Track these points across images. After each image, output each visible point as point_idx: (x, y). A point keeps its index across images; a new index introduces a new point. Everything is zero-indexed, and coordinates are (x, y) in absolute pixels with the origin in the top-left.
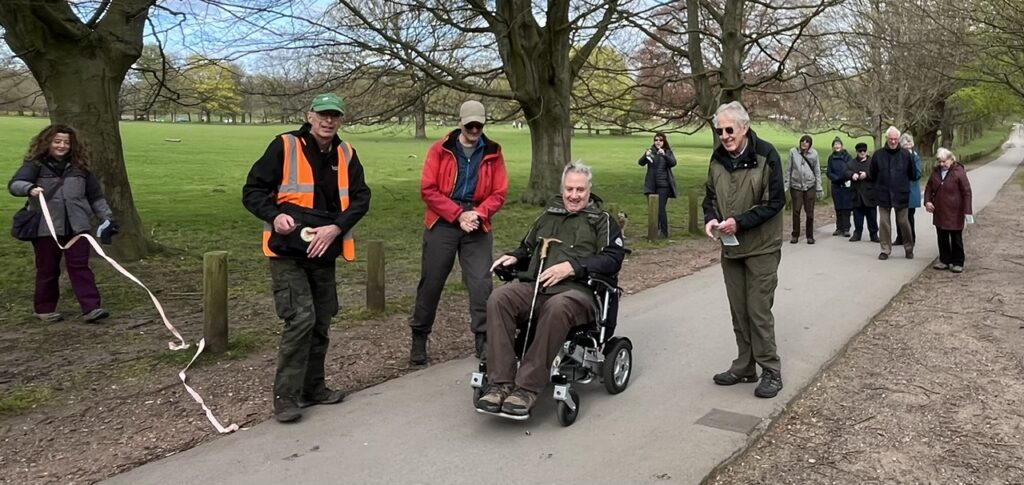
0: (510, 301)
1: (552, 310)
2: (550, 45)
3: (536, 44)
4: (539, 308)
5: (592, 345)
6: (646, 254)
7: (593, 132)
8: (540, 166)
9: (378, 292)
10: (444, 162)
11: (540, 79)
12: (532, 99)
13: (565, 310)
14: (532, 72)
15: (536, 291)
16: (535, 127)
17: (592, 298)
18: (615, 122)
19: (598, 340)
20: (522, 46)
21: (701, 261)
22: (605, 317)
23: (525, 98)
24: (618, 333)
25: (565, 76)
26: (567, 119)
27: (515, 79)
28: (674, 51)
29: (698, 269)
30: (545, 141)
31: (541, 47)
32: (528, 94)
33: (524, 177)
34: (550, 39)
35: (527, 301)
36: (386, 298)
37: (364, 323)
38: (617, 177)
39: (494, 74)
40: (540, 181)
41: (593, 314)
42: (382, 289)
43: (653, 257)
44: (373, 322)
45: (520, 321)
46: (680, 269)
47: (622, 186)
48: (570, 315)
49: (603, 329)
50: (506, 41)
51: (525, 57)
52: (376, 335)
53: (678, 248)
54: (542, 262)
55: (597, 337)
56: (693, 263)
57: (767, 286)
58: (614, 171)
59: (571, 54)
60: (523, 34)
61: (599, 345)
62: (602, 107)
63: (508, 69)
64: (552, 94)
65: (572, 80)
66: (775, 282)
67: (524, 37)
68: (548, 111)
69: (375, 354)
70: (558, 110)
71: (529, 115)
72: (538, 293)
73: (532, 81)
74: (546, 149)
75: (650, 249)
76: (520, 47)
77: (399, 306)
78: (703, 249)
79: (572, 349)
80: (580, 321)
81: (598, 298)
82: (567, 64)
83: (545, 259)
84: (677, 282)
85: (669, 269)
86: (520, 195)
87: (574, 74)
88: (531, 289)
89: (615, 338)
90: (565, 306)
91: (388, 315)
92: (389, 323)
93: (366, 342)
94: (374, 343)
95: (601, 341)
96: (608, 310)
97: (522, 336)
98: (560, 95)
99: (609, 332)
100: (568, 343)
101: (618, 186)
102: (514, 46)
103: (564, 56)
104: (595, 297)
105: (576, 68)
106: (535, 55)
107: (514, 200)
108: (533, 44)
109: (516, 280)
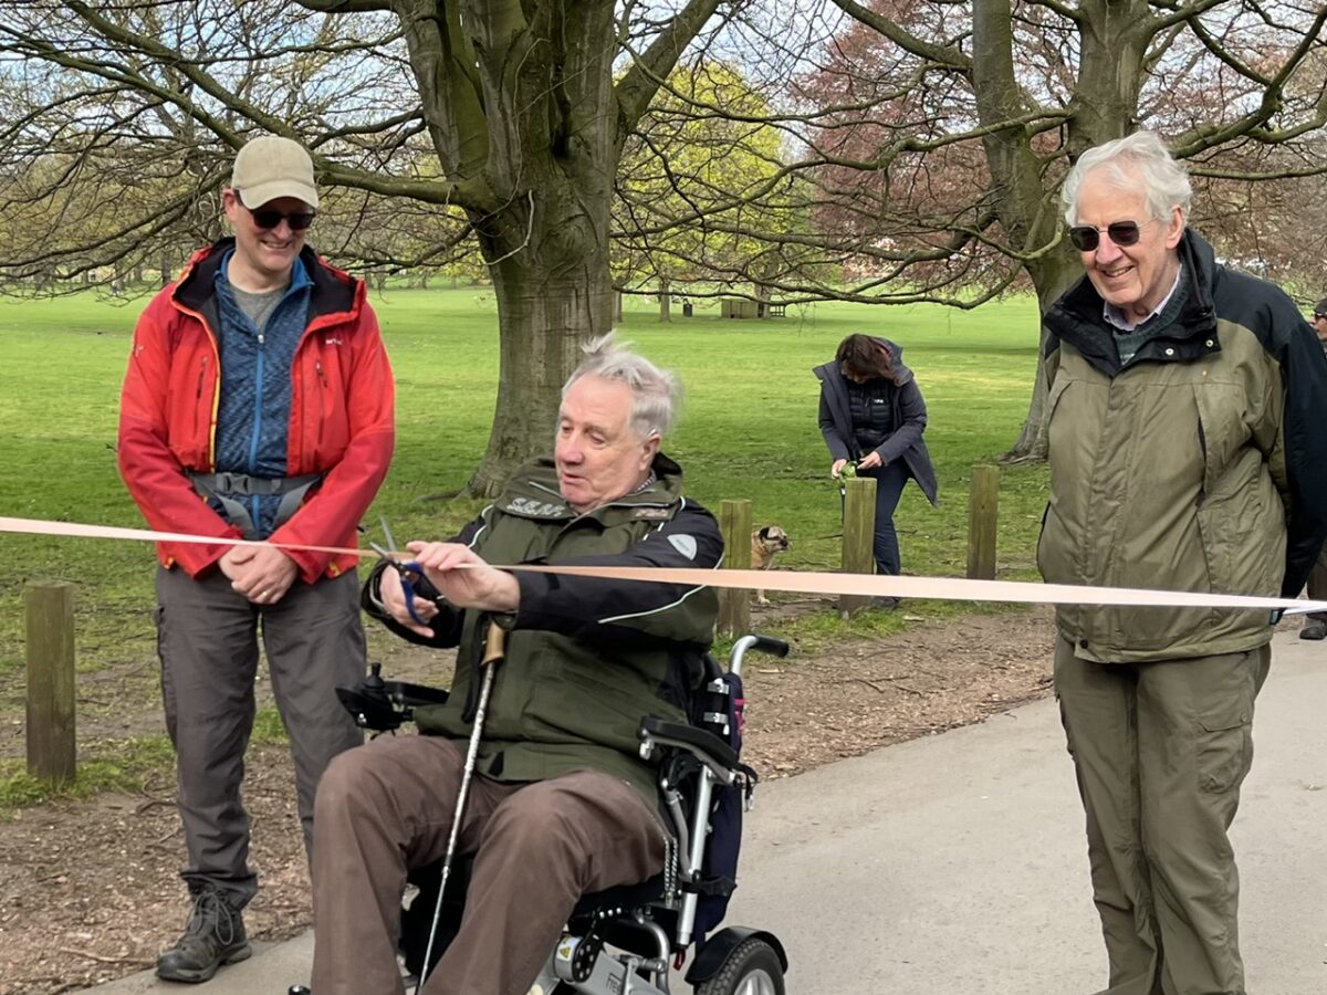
0: (389, 800)
1: (519, 835)
2: (556, 35)
3: (517, 37)
4: (476, 823)
5: (651, 950)
6: (829, 653)
7: (676, 308)
8: (523, 394)
9: (57, 730)
10: (183, 351)
11: (526, 142)
12: (501, 201)
13: (563, 836)
14: (502, 122)
15: (469, 767)
16: (508, 279)
17: (654, 803)
18: (742, 274)
19: (673, 935)
20: (476, 44)
21: (1009, 684)
22: (695, 864)
23: (485, 197)
24: (740, 915)
25: (598, 129)
26: (603, 260)
27: (455, 143)
28: (927, 58)
29: (1002, 706)
30: (538, 323)
31: (529, 44)
32: (491, 184)
33: (480, 429)
34: (557, 18)
35: (444, 799)
36: (80, 747)
37: (18, 815)
38: (747, 432)
39: (386, 138)
40: (522, 438)
41: (659, 854)
42: (67, 723)
43: (854, 664)
44: (43, 813)
45: (419, 863)
46: (942, 703)
47: (759, 456)
48: (580, 854)
49: (691, 900)
50: (431, 31)
51: (485, 80)
52: (47, 851)
53: (931, 639)
54: (489, 673)
55: (670, 922)
56: (983, 687)
57: (1223, 769)
58: (736, 416)
59: (621, 65)
60: (478, 10)
61: (676, 948)
62: (707, 228)
63: (438, 114)
64: (562, 186)
65: (619, 143)
66: (1246, 755)
67: (484, 18)
68: (549, 236)
69: (39, 907)
70: (575, 232)
71: (492, 247)
72: (475, 772)
73: (501, 146)
74: (539, 344)
75: (844, 638)
76: (471, 50)
77: (116, 772)
78: (1012, 644)
79: (584, 963)
80: (614, 872)
81: (675, 799)
82: (604, 95)
83: (498, 663)
84: (934, 745)
85: (905, 703)
86: (468, 475)
87: (624, 125)
88: (455, 757)
89: (727, 931)
90: (565, 824)
91: (84, 796)
92: (84, 819)
93: (18, 871)
94: (39, 877)
95: (684, 940)
96: (709, 839)
97: (423, 905)
98: (583, 184)
99: (713, 905)
100: (572, 943)
101: (746, 456)
102: (455, 49)
103: (600, 71)
104: (663, 796)
105: (630, 106)
106: (513, 69)
107: (451, 489)
108: (507, 34)
109: (408, 729)
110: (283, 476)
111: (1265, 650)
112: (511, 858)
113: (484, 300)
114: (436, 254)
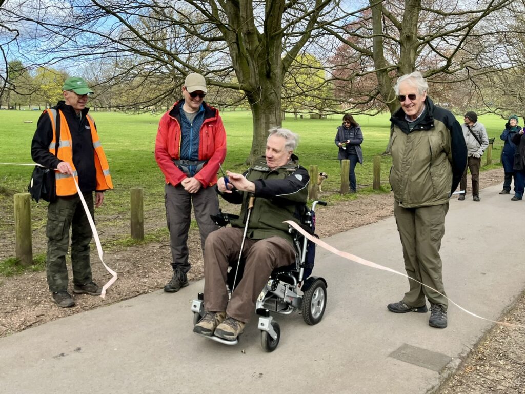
0: (223, 244)
1: (257, 253)
2: (267, 47)
3: (257, 47)
4: (247, 250)
5: (292, 283)
6: (338, 204)
7: (299, 116)
8: (259, 138)
9: (138, 227)
10: (171, 128)
11: (260, 74)
12: (254, 89)
13: (269, 254)
14: (253, 68)
15: (244, 235)
16: (255, 109)
17: (292, 244)
18: (315, 107)
19: (297, 278)
20: (247, 49)
21: (384, 212)
22: (303, 260)
23: (249, 88)
24: (315, 273)
25: (278, 71)
26: (280, 104)
27: (241, 74)
28: (362, 52)
29: (382, 218)
30: (263, 120)
31: (260, 49)
32: (251, 85)
33: (248, 147)
34: (267, 42)
35: (238, 244)
36: (145, 231)
37: (128, 249)
38: (317, 148)
39: (224, 73)
40: (259, 149)
41: (294, 257)
42: (141, 224)
43: (345, 207)
44: (135, 248)
45: (232, 260)
46: (367, 218)
47: (320, 154)
48: (273, 258)
49: (302, 269)
50: (235, 46)
51: (249, 58)
52: (136, 258)
53: (364, 201)
54: (250, 211)
55: (297, 276)
56: (377, 213)
57: (437, 235)
58: (315, 144)
59: (283, 55)
60: (247, 40)
61: (298, 282)
62: (306, 96)
63: (237, 67)
64: (269, 85)
65: (283, 74)
66: (443, 232)
67: (249, 42)
68: (266, 98)
69: (134, 273)
70: (272, 97)
71: (251, 101)
72: (246, 237)
73: (253, 75)
74: (263, 126)
75: (342, 201)
76: (245, 49)
77: (154, 237)
78: (385, 202)
79: (275, 286)
80: (282, 263)
81: (298, 243)
82: (279, 62)
83: (252, 209)
84: (365, 229)
85: (357, 217)
86: (245, 159)
87: (285, 70)
88: (241, 233)
89: (312, 278)
90: (269, 250)
91: (146, 243)
92: (146, 250)
93: (128, 263)
94: (134, 265)
95: (300, 280)
96: (307, 254)
97: (233, 271)
98: (274, 85)
99: (308, 271)
100: (271, 281)
101: (317, 154)
102: (241, 50)
103: (278, 56)
104: (295, 243)
105: (286, 65)
106: (256, 56)
107: (241, 163)
108: (255, 46)
109: (229, 225)
110: (198, 160)
111: (447, 204)
112: (255, 259)
113: (249, 114)
114: (237, 102)
